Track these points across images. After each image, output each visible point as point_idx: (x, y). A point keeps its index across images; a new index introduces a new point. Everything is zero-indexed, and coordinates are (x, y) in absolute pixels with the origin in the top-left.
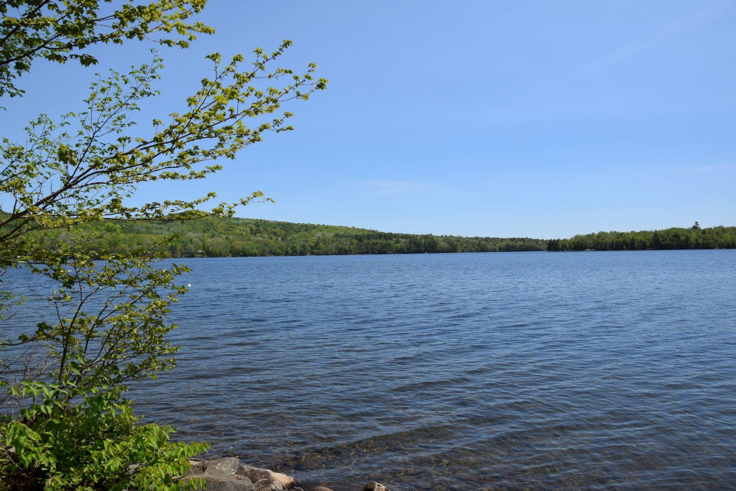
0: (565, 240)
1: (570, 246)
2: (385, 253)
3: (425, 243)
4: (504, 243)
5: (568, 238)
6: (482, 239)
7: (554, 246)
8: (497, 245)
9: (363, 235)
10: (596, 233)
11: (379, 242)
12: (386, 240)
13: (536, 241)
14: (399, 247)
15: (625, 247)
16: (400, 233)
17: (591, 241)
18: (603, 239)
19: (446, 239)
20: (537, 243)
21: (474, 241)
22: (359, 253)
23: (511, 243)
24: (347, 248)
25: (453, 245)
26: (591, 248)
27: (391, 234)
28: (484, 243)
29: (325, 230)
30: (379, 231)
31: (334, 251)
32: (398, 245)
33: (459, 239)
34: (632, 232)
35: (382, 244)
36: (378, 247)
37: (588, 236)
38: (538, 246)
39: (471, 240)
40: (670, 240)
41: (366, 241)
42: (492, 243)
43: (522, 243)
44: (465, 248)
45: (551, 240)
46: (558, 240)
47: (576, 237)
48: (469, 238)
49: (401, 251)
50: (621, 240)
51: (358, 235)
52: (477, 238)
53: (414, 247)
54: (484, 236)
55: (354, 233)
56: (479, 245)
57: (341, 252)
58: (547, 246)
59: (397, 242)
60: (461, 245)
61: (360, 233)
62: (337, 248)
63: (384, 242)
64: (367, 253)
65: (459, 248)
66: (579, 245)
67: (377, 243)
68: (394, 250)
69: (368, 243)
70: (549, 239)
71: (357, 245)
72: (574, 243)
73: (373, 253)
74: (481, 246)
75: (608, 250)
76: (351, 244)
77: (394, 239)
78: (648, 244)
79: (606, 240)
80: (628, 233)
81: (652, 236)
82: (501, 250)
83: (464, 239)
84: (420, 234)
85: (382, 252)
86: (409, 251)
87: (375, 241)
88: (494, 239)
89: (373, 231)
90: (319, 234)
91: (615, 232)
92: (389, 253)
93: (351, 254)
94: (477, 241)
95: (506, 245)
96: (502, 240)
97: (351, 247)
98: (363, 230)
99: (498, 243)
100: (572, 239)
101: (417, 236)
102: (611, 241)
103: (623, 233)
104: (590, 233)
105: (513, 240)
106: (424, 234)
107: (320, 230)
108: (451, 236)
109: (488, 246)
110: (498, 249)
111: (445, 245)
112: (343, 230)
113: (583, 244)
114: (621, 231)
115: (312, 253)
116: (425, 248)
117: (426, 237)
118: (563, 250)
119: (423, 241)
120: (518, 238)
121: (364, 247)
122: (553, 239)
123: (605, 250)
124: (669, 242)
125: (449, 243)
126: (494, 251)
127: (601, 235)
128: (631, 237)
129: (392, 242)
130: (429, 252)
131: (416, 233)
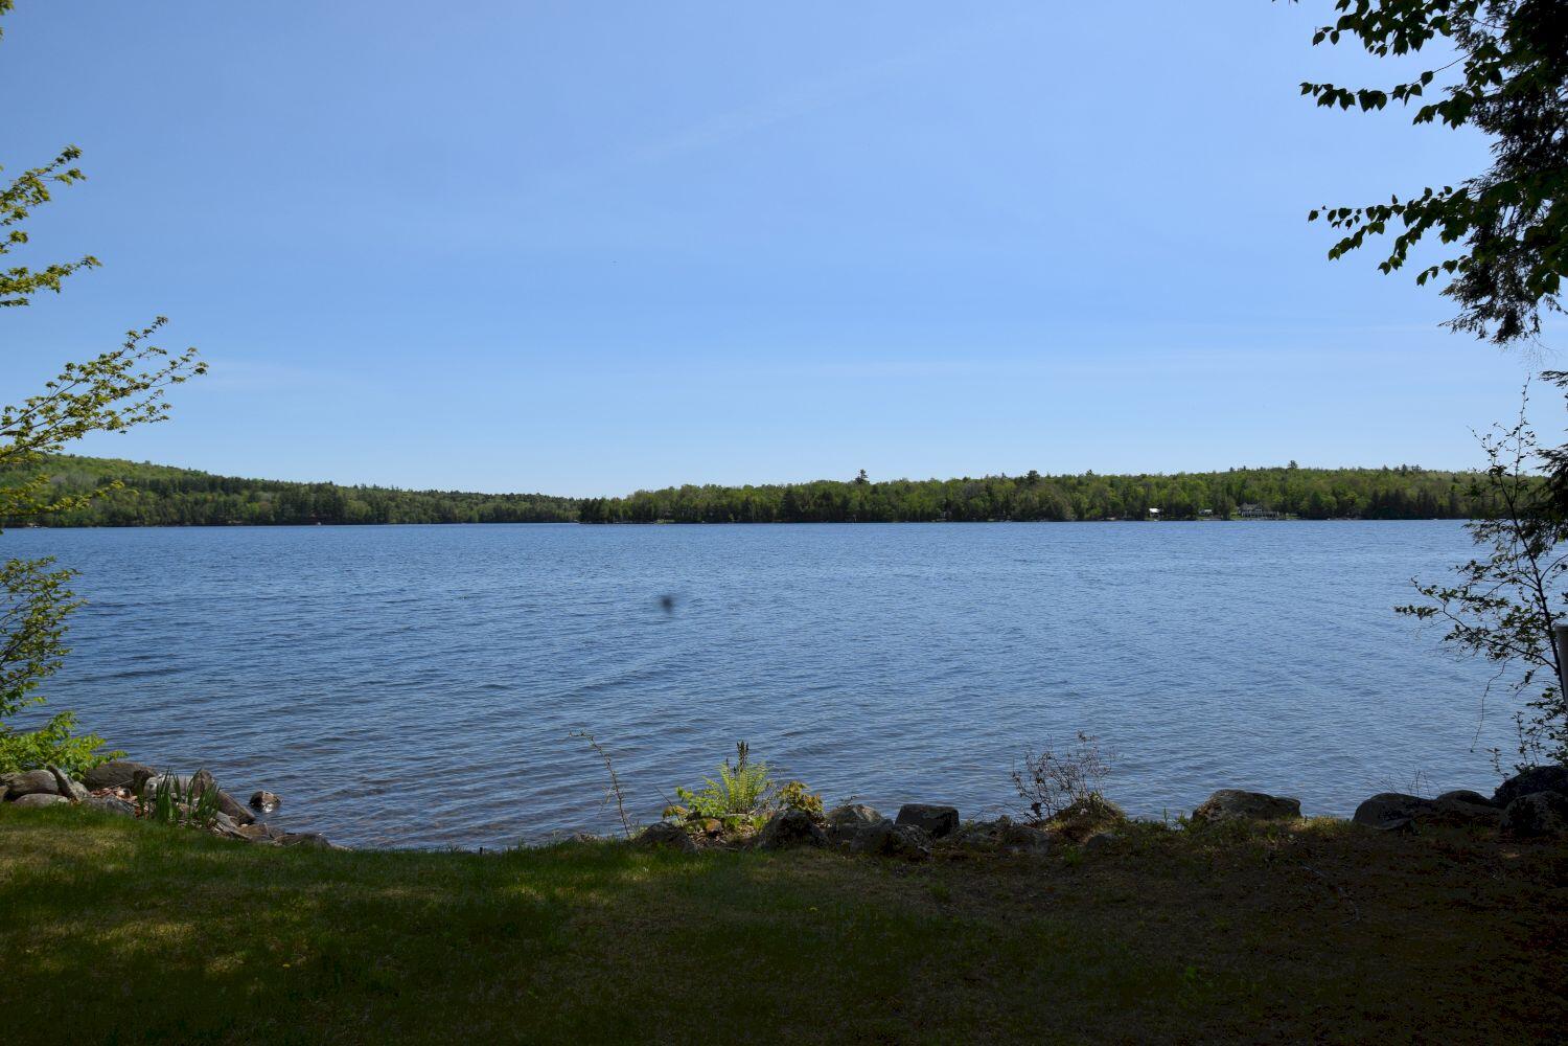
0: (615, 501)
1: (625, 512)
2: (224, 523)
3: (316, 501)
4: (490, 505)
5: (623, 497)
6: (444, 496)
7: (593, 513)
8: (475, 508)
9: (172, 481)
10: (678, 487)
11: (210, 497)
12: (228, 495)
13: (559, 501)
14: (258, 510)
15: (731, 516)
16: (259, 478)
17: (667, 502)
18: (691, 500)
19: (364, 494)
20: (559, 507)
21: (425, 499)
22: (161, 524)
23: (505, 506)
24: (131, 511)
25: (381, 508)
26: (667, 518)
27: (238, 480)
28: (447, 503)
29: (75, 469)
30: (210, 473)
31: (97, 517)
32: (256, 507)
33: (394, 495)
34: (746, 487)
35: (218, 503)
36: (208, 509)
37: (663, 494)
38: (561, 512)
39: (418, 498)
40: (815, 503)
41: (177, 497)
42: (464, 504)
43: (527, 505)
44: (406, 513)
45: (587, 500)
46: (603, 500)
47: (639, 495)
48: (416, 493)
49: (260, 520)
50: (724, 502)
51: (158, 481)
52: (432, 493)
53: (290, 511)
54: (448, 490)
55: (148, 477)
56: (437, 508)
57: (117, 519)
58: (579, 513)
59: (252, 499)
60: (397, 506)
61: (163, 478)
62: (105, 510)
63: (222, 499)
64: (181, 523)
65: (393, 513)
66: (643, 511)
67: (205, 501)
68: (245, 516)
69: (183, 501)
70: (583, 498)
71: (156, 504)
72: (633, 507)
73: (196, 523)
74: (441, 510)
75: (700, 522)
76: (142, 501)
77: (246, 493)
78: (775, 511)
79: (697, 501)
80: (739, 490)
81: (782, 495)
82: (484, 519)
83: (405, 494)
84: (305, 482)
85: (214, 521)
86: (280, 519)
87: (200, 496)
88: (470, 495)
89: (196, 473)
90: (62, 477)
91: (714, 486)
92: (234, 525)
93: (142, 524)
94: (432, 501)
95: (495, 509)
96: (487, 498)
97: (142, 508)
98: (171, 469)
99: (477, 504)
100: (629, 499)
101: (299, 486)
102: (705, 504)
103: (728, 489)
104: (666, 487)
105: (509, 498)
106: (315, 482)
107: (63, 468)
108: (375, 488)
109: (457, 511)
110: (477, 517)
111: (362, 507)
112: (122, 470)
113: (650, 510)
114: (725, 485)
115: (42, 523)
116: (318, 513)
117: (320, 488)
118: (611, 522)
119: (313, 497)
120: (520, 495)
121: (172, 510)
122: (591, 498)
123: (694, 521)
124: (812, 508)
125: (370, 504)
126: (470, 521)
127: (688, 491)
128: (744, 497)
129: (240, 499)
130: (326, 522)
131: (296, 480)
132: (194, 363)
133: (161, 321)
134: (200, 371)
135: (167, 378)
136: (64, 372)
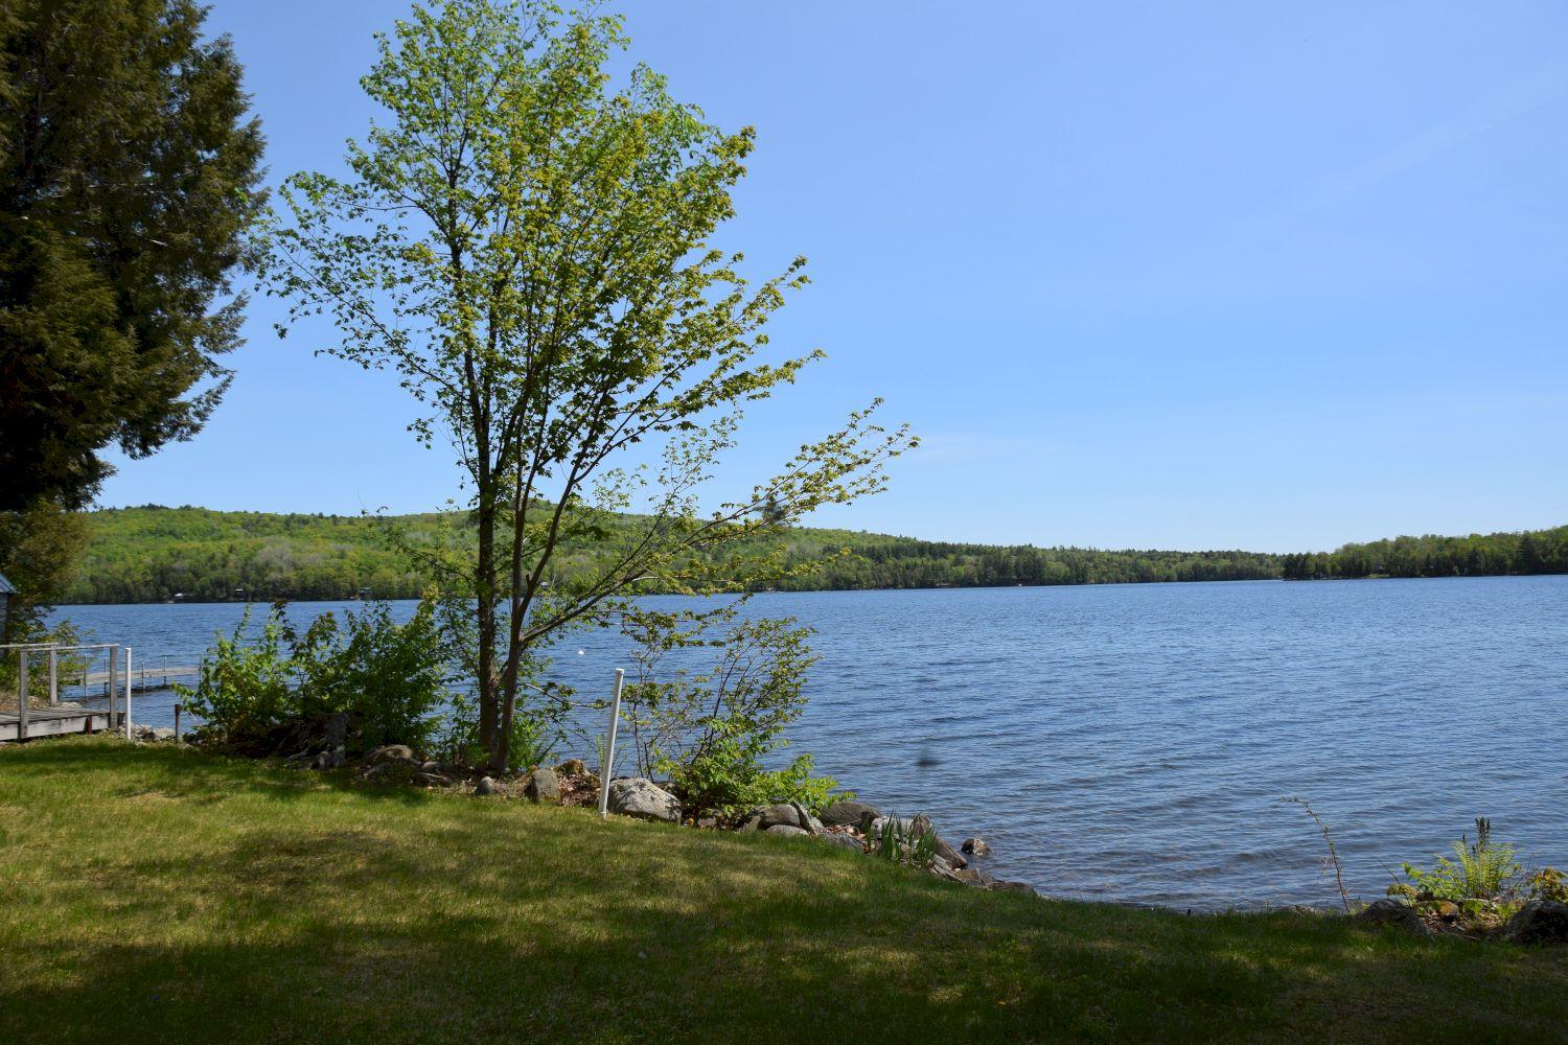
0: (1322, 556)
1: (1333, 567)
2: (932, 586)
3: (1017, 564)
4: (1189, 563)
5: (1330, 551)
6: (1142, 555)
7: (1297, 568)
8: (1174, 567)
9: (886, 548)
10: (1392, 538)
11: (919, 562)
12: (935, 559)
13: (1260, 558)
14: (963, 573)
15: (1455, 568)
16: (964, 542)
17: (1380, 556)
18: (1408, 553)
19: (1063, 555)
20: (1261, 563)
21: (1123, 558)
22: (877, 587)
23: (1204, 563)
24: (851, 575)
25: (1079, 569)
26: (1381, 572)
27: (944, 545)
28: (1145, 562)
29: (804, 538)
30: (919, 539)
31: (823, 582)
32: (961, 570)
33: (1091, 555)
34: (1472, 536)
35: (926, 567)
36: (918, 573)
37: (1374, 546)
38: (1264, 568)
39: (1116, 558)
40: (1560, 552)
41: (890, 562)
42: (1162, 563)
43: (1226, 562)
44: (1104, 573)
45: (1291, 556)
46: (1308, 556)
47: (1347, 548)
48: (1113, 553)
49: (965, 582)
50: (1447, 553)
51: (874, 548)
52: (1129, 553)
53: (993, 574)
54: (1145, 549)
55: (865, 545)
56: (1135, 567)
57: (839, 584)
58: (1283, 569)
59: (958, 562)
60: (1095, 567)
61: (877, 545)
62: (829, 575)
63: (930, 564)
64: (894, 586)
65: (1092, 574)
66: (1353, 565)
67: (915, 565)
68: (951, 578)
69: (896, 566)
70: (1287, 554)
71: (872, 569)
72: (1342, 562)
73: (907, 586)
74: (1139, 569)
75: (1419, 577)
76: (861, 566)
77: (952, 557)
78: (1509, 562)
79: (1414, 553)
80: (1464, 540)
81: (1517, 543)
82: (1182, 578)
83: (1102, 554)
84: (1006, 545)
85: (924, 584)
86: (984, 582)
87: (910, 561)
88: (1167, 554)
89: (907, 540)
90: (791, 547)
91: (1433, 537)
92: (941, 587)
93: (861, 588)
94: (1129, 560)
95: (1193, 567)
96: (1185, 556)
97: (861, 573)
98: (885, 537)
99: (1175, 563)
100: (1337, 553)
101: (1000, 549)
102: (1424, 557)
103: (1451, 539)
104: (1378, 539)
105: (1208, 555)
106: (1016, 545)
107: (794, 538)
108: (1073, 549)
109: (1154, 570)
110: (1175, 575)
111: (1062, 569)
112: (843, 538)
113: (1361, 563)
114: (1446, 534)
115: (778, 588)
116: (1019, 575)
117: (1020, 551)
118: (1317, 577)
119: (1014, 559)
120: (1219, 552)
121: (886, 574)
122: (1296, 553)
123: (1412, 575)
124: (1557, 557)
125: (1069, 565)
126: (1168, 579)
127: (1403, 543)
128: (1471, 547)
129: (947, 562)
130: (1026, 583)
131: (998, 544)
132: (908, 439)
133: (878, 401)
134: (913, 444)
135: (885, 453)
136: (799, 453)
